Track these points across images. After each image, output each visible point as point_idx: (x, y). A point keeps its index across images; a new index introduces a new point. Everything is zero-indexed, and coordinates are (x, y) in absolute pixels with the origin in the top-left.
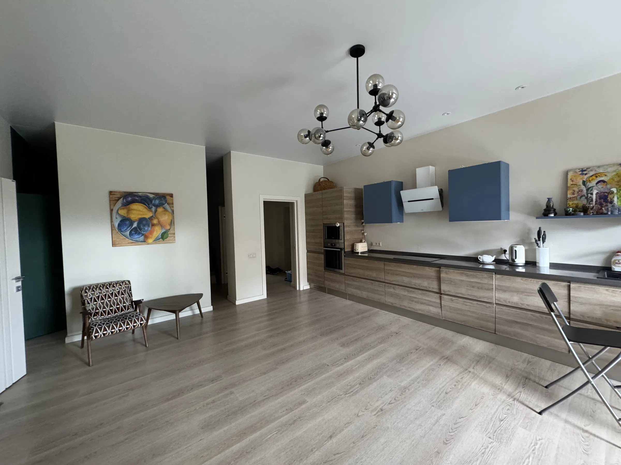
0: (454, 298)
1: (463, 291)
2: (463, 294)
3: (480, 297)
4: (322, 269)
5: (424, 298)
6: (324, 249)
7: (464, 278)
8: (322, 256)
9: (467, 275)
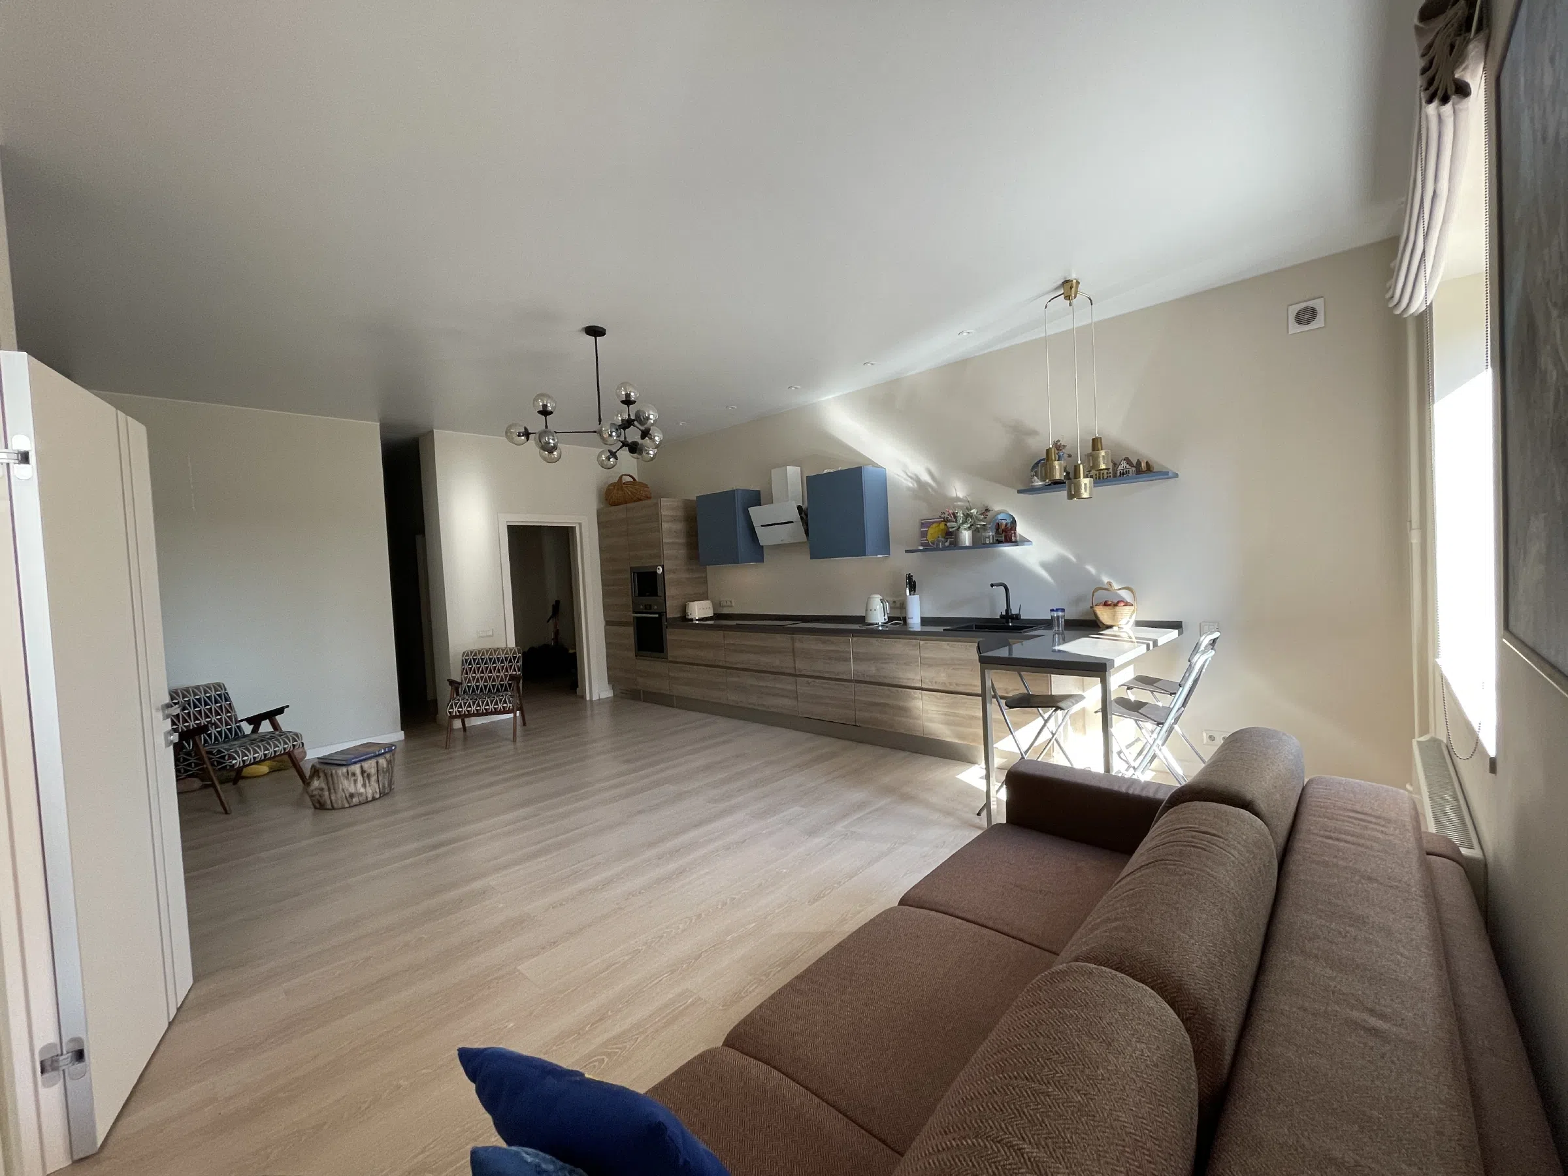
0: (810, 680)
1: (820, 667)
2: (820, 672)
3: (838, 674)
4: (632, 654)
5: (777, 686)
6: (634, 617)
7: (821, 646)
8: (631, 630)
9: (824, 642)
